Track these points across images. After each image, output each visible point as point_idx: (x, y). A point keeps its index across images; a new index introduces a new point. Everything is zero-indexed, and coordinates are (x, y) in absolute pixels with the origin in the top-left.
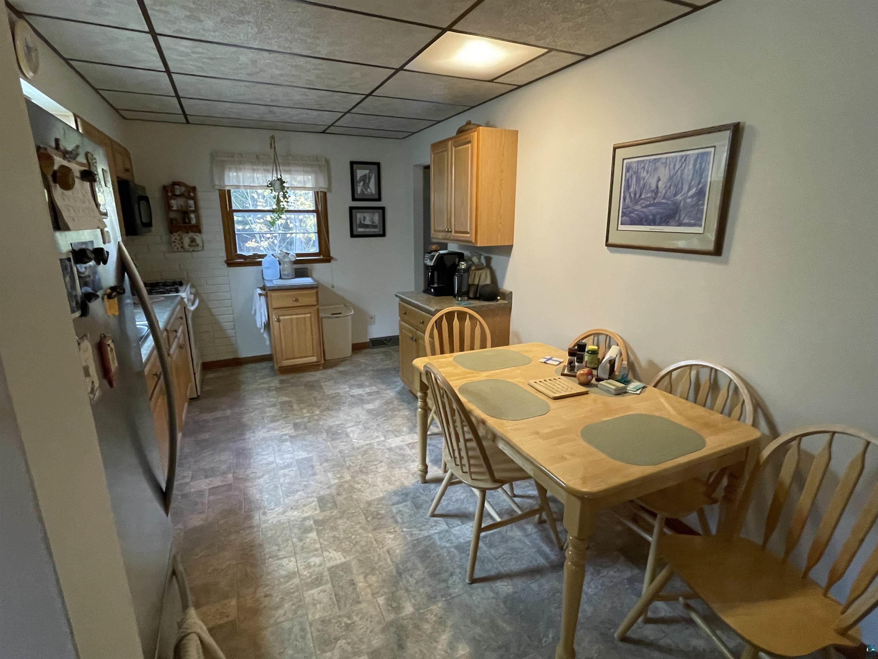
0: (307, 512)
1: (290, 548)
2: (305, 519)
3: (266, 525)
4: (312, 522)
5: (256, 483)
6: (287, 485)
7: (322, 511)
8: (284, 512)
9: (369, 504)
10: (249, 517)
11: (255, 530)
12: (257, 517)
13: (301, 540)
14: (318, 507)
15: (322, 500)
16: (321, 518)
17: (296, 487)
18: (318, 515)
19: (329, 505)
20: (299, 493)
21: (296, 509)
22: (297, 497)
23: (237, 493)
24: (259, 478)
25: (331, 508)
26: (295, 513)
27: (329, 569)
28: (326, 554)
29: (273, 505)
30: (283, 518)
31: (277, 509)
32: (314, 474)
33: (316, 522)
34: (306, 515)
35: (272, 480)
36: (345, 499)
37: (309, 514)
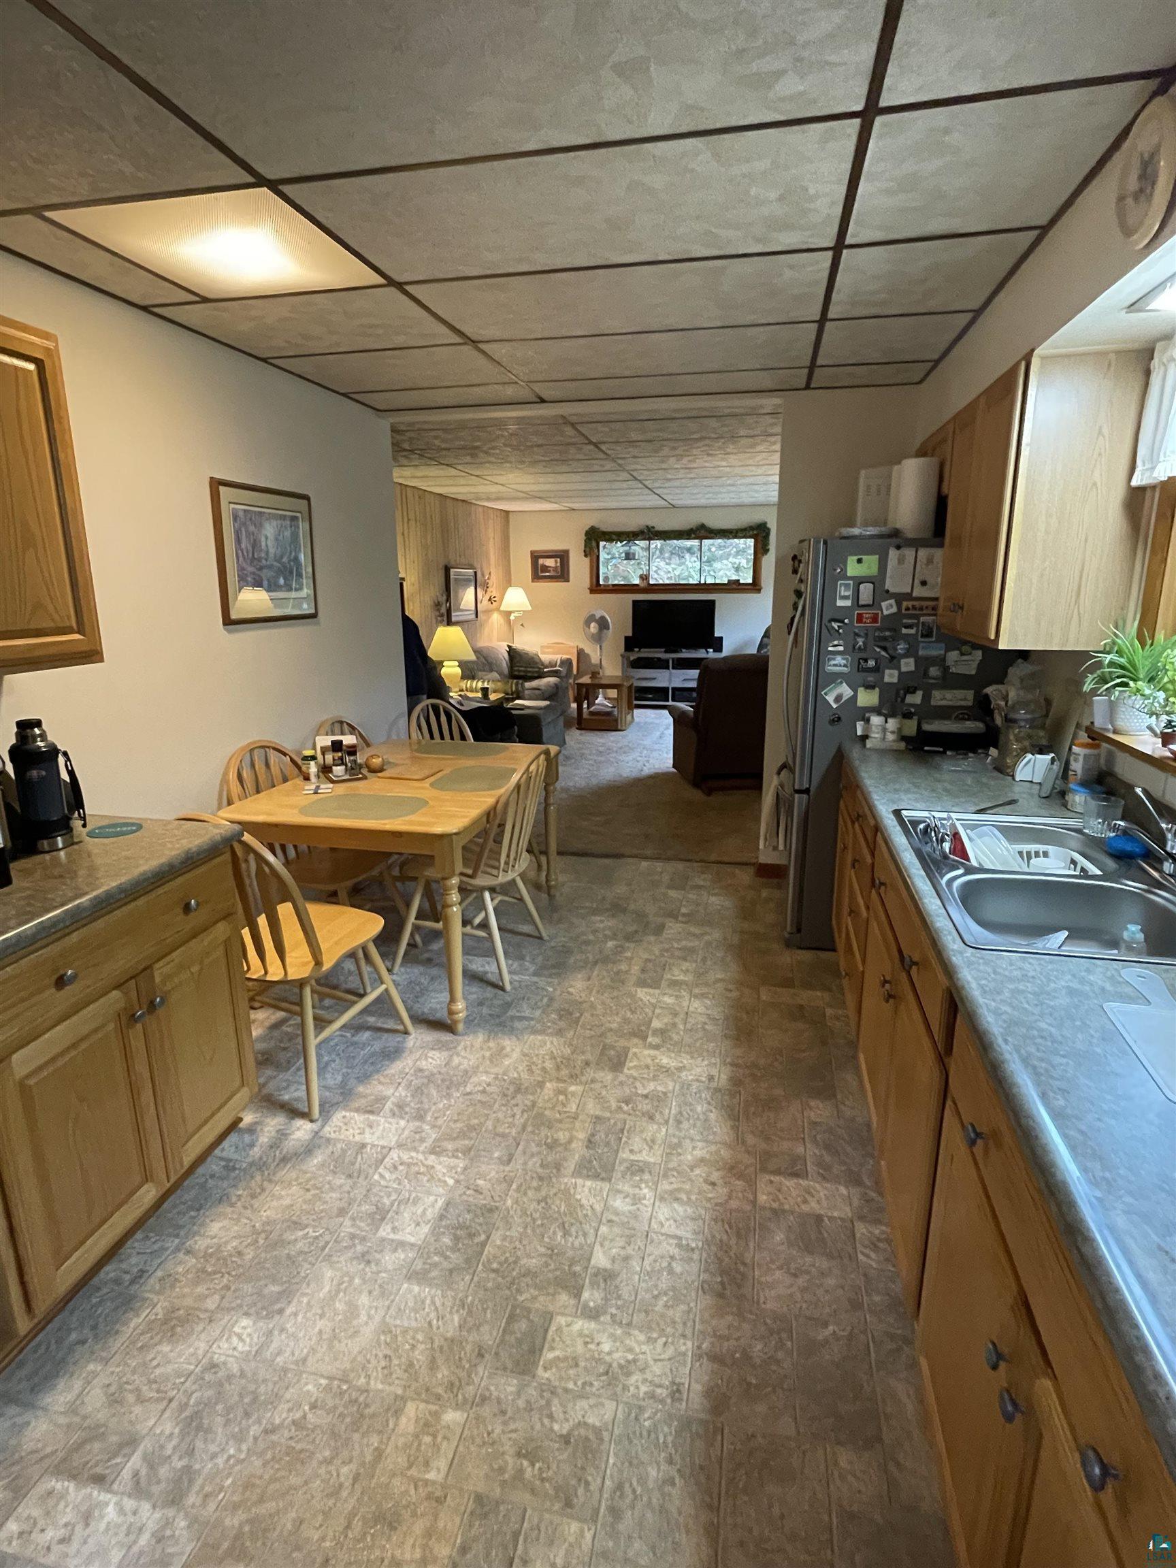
0: (649, 1055)
1: (692, 1021)
2: (657, 1047)
3: (713, 1060)
4: (650, 1039)
5: (713, 1148)
6: (658, 1116)
7: (626, 1050)
8: (680, 1069)
9: (559, 1033)
10: (736, 1082)
11: (728, 1060)
12: (723, 1077)
13: (674, 1025)
14: (630, 1055)
15: (617, 1065)
16: (635, 1040)
17: (645, 1106)
18: (636, 1045)
19: (612, 1053)
20: (645, 1092)
21: (662, 1067)
22: (651, 1086)
23: (751, 1140)
24: (702, 1160)
25: (613, 1048)
26: (665, 1061)
27: (658, 988)
28: (654, 1001)
29: (694, 1089)
30: (686, 1060)
31: (690, 1078)
32: (598, 1119)
33: (645, 1038)
34: (652, 1052)
35: (679, 1145)
36: (583, 1053)
37: (646, 1052)
